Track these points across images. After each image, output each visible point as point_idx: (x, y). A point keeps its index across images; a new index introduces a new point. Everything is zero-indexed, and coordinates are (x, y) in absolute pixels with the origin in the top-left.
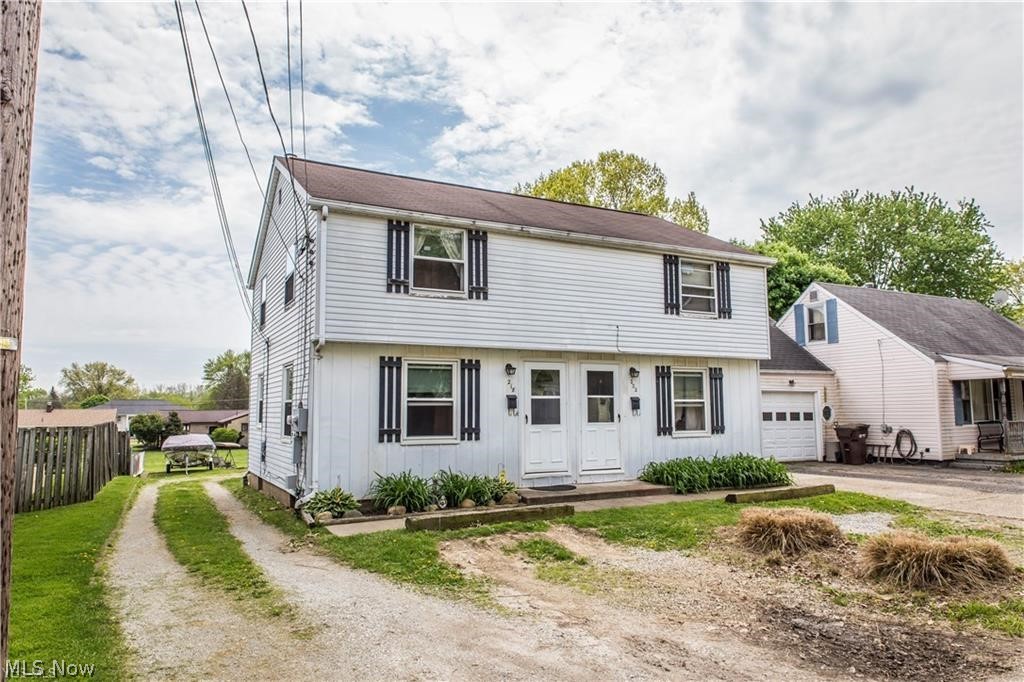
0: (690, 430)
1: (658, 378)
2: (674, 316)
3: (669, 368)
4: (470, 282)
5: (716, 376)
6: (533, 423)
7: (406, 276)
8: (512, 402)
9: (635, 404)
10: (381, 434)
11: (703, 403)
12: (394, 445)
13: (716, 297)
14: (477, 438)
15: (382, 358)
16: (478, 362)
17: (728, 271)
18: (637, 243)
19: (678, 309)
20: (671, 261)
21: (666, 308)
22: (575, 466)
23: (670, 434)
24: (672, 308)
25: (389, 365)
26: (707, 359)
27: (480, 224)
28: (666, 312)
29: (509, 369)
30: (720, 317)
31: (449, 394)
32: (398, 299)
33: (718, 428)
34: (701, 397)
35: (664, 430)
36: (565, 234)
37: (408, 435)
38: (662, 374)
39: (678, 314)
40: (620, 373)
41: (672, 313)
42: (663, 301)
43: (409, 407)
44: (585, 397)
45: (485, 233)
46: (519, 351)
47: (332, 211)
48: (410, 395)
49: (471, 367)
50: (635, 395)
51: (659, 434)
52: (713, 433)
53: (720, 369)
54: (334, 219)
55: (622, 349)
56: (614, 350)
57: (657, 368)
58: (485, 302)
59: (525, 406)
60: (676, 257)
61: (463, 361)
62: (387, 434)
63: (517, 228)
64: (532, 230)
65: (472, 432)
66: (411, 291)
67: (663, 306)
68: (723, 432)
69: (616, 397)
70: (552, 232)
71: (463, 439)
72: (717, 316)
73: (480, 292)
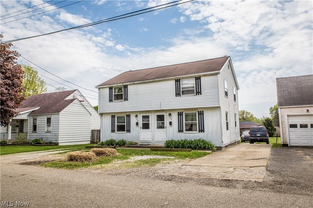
0: (194, 131)
1: (178, 116)
2: (179, 97)
3: (182, 112)
4: (124, 97)
5: (201, 114)
6: (143, 129)
7: (112, 98)
8: (137, 124)
9: (171, 123)
10: (112, 131)
11: (196, 122)
12: (114, 133)
13: (195, 89)
14: (130, 132)
15: (112, 115)
16: (130, 115)
17: (200, 79)
18: (163, 79)
19: (180, 95)
20: (178, 81)
21: (176, 95)
22: (153, 140)
23: (183, 132)
24: (178, 95)
25: (113, 117)
26: (196, 109)
27: (124, 84)
28: (176, 96)
29: (136, 116)
30: (197, 95)
31: (125, 123)
32: (111, 103)
33: (202, 130)
34: (196, 121)
35: (180, 131)
36: (143, 81)
37: (117, 131)
38: (180, 114)
39: (180, 96)
40: (166, 115)
41: (178, 96)
42: (175, 93)
43: (117, 125)
44: (156, 122)
45: (127, 86)
46: (139, 111)
47: (99, 88)
48: (118, 123)
49: (128, 116)
50: (171, 121)
51: (179, 132)
52: (199, 132)
53: (203, 111)
54: (101, 89)
55: (162, 109)
56: (160, 109)
57: (178, 113)
58: (128, 101)
59: (141, 124)
60: (180, 79)
61: (127, 115)
62: (113, 131)
63: (132, 83)
64: (135, 82)
65: (129, 131)
66: (113, 101)
67: (175, 95)
68: (204, 132)
69: (165, 122)
70: (140, 82)
71: (127, 132)
72: (195, 95)
73: (126, 99)
